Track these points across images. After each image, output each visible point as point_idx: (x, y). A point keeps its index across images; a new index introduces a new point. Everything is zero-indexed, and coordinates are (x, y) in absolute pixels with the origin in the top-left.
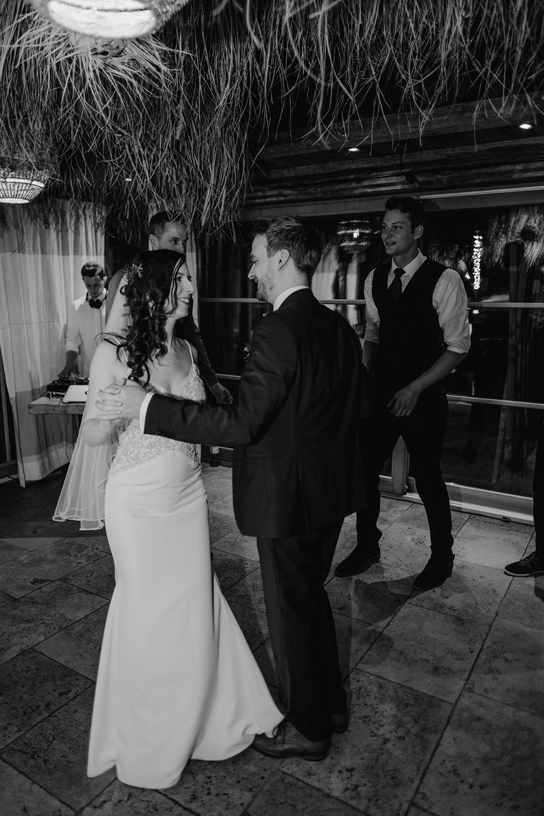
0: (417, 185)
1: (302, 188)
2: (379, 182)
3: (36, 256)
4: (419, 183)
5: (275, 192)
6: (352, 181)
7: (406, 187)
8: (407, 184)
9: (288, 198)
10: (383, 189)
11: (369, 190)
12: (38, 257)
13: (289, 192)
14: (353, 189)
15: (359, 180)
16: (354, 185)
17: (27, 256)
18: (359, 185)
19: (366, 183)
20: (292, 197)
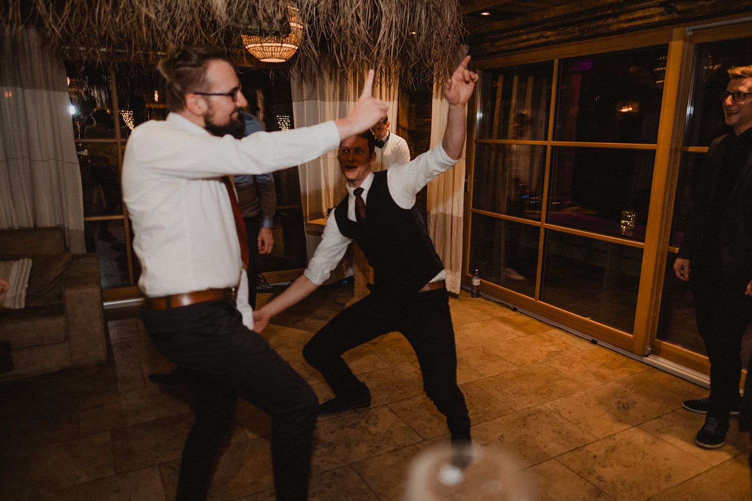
0: (675, 15)
1: (561, 29)
2: (636, 15)
3: (335, 102)
4: (678, 13)
5: (537, 35)
6: (609, 16)
7: (664, 18)
8: (665, 15)
9: (549, 40)
10: (640, 22)
11: (625, 25)
12: (336, 103)
13: (549, 33)
14: (609, 25)
15: (615, 15)
16: (611, 20)
17: (326, 102)
18: (615, 20)
19: (622, 18)
20: (553, 38)
